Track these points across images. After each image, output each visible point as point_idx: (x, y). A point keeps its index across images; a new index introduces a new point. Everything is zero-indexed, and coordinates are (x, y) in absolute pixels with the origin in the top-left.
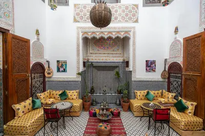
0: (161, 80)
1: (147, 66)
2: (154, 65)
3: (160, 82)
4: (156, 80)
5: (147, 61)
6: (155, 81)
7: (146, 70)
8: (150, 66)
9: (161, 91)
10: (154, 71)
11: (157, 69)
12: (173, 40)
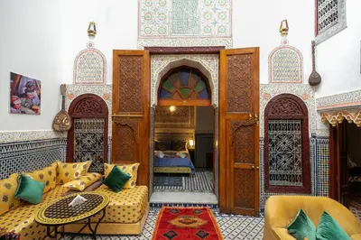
0: (53, 136)
1: (15, 91)
2: (35, 93)
3: (50, 141)
5: (13, 76)
7: (12, 105)
8: (25, 95)
9: (54, 165)
10: (36, 111)
11: (42, 108)
12: (84, 47)
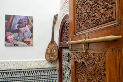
1: (9, 29)
2: (27, 28)
3: (44, 70)
4: (33, 66)
5: (8, 17)
6: (31, 71)
7: (6, 40)
8: (18, 31)
10: (28, 43)
